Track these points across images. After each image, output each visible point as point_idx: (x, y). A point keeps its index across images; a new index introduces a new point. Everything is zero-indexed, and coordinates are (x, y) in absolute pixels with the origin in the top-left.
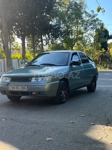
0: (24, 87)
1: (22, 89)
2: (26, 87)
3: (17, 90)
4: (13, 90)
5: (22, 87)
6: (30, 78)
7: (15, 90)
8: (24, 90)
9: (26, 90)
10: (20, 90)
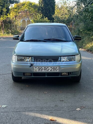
0: (55, 67)
1: (52, 70)
2: (58, 67)
3: (45, 71)
4: (40, 71)
5: (53, 67)
6: (60, 57)
7: (43, 71)
8: (55, 71)
9: (58, 71)
10: (49, 71)
